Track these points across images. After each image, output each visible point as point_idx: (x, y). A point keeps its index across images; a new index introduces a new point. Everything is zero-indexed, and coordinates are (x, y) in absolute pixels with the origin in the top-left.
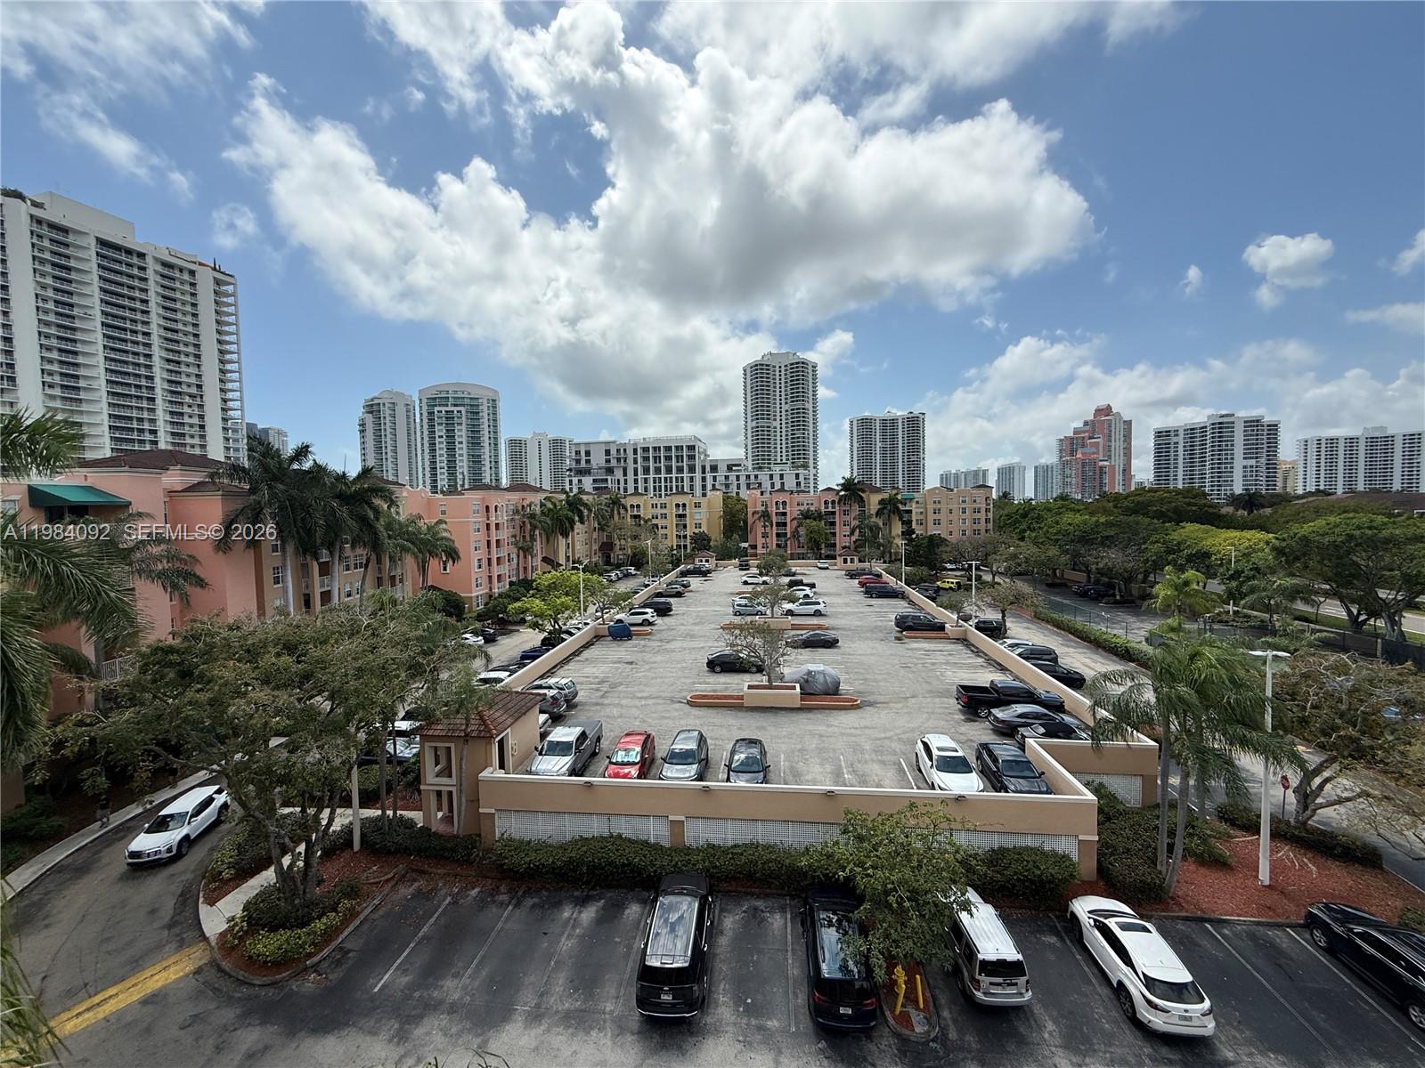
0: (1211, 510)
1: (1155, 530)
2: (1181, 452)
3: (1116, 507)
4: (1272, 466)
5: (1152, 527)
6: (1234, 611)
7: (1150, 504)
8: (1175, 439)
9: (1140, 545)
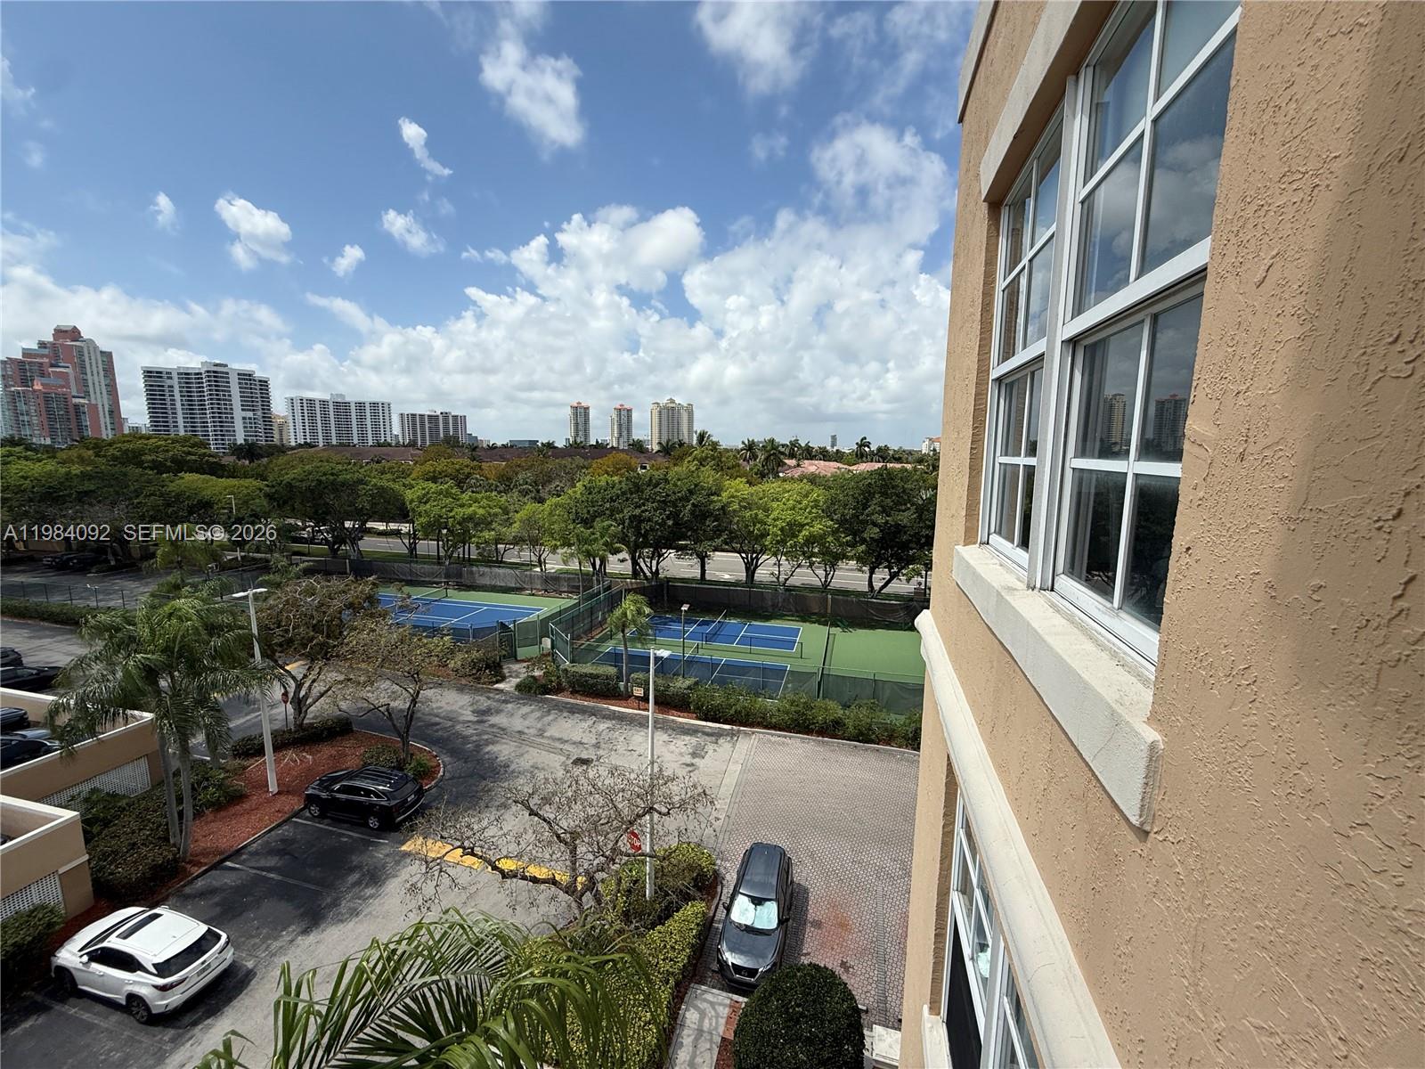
0: (211, 459)
1: (149, 481)
2: (177, 396)
3: (97, 455)
4: (267, 418)
5: (143, 479)
6: (241, 557)
7: (141, 452)
8: (169, 382)
9: (130, 499)
